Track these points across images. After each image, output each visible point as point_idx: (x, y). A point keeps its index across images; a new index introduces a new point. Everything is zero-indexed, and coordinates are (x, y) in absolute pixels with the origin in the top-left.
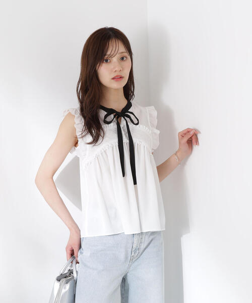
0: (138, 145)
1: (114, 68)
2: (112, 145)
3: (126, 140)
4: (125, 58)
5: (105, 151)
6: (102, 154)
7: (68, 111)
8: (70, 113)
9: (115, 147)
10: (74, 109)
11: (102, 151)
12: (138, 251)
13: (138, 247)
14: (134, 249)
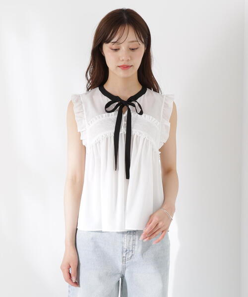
0: (137, 136)
2: (107, 136)
5: (99, 142)
12: (131, 253)
13: (131, 249)
14: (125, 250)
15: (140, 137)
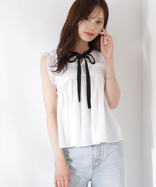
0: (93, 77)
1: (90, 27)
2: (72, 78)
3: (83, 74)
4: (100, 23)
5: (67, 83)
6: (64, 85)
7: (42, 54)
8: (44, 55)
9: (74, 80)
10: (47, 53)
11: (65, 83)
12: (98, 162)
13: (98, 159)
14: (95, 160)
15: (95, 77)
